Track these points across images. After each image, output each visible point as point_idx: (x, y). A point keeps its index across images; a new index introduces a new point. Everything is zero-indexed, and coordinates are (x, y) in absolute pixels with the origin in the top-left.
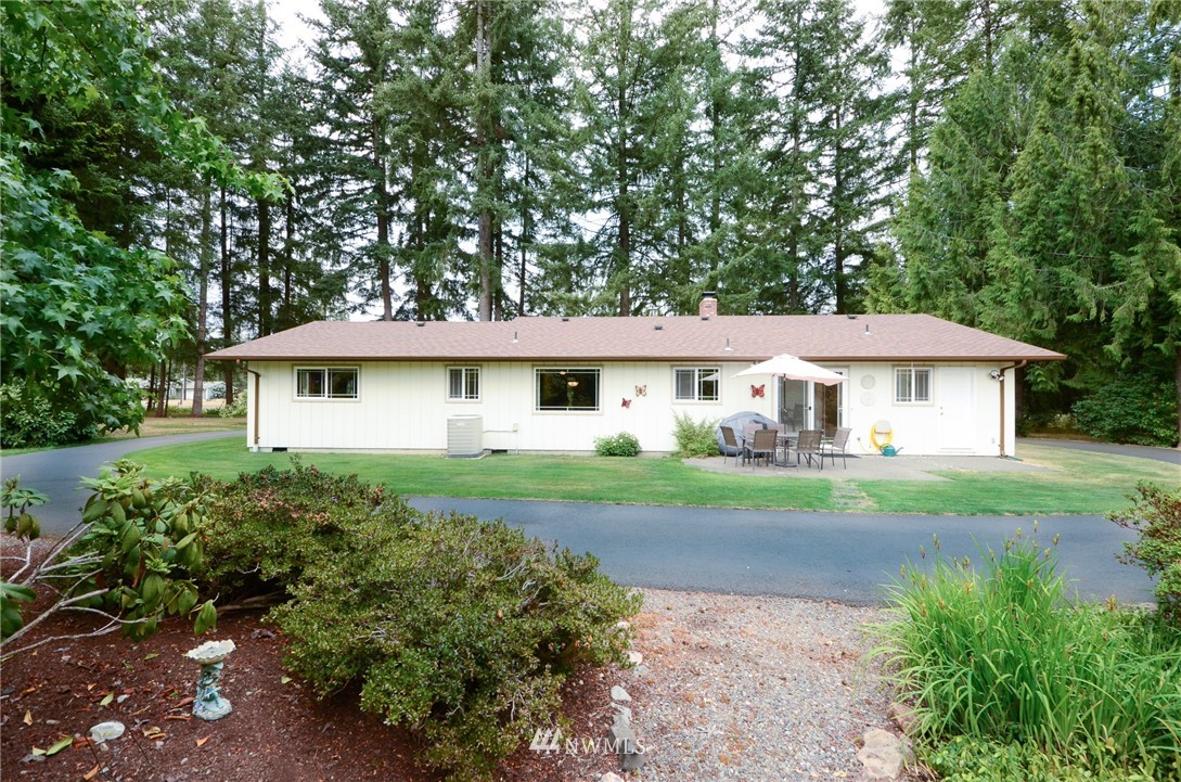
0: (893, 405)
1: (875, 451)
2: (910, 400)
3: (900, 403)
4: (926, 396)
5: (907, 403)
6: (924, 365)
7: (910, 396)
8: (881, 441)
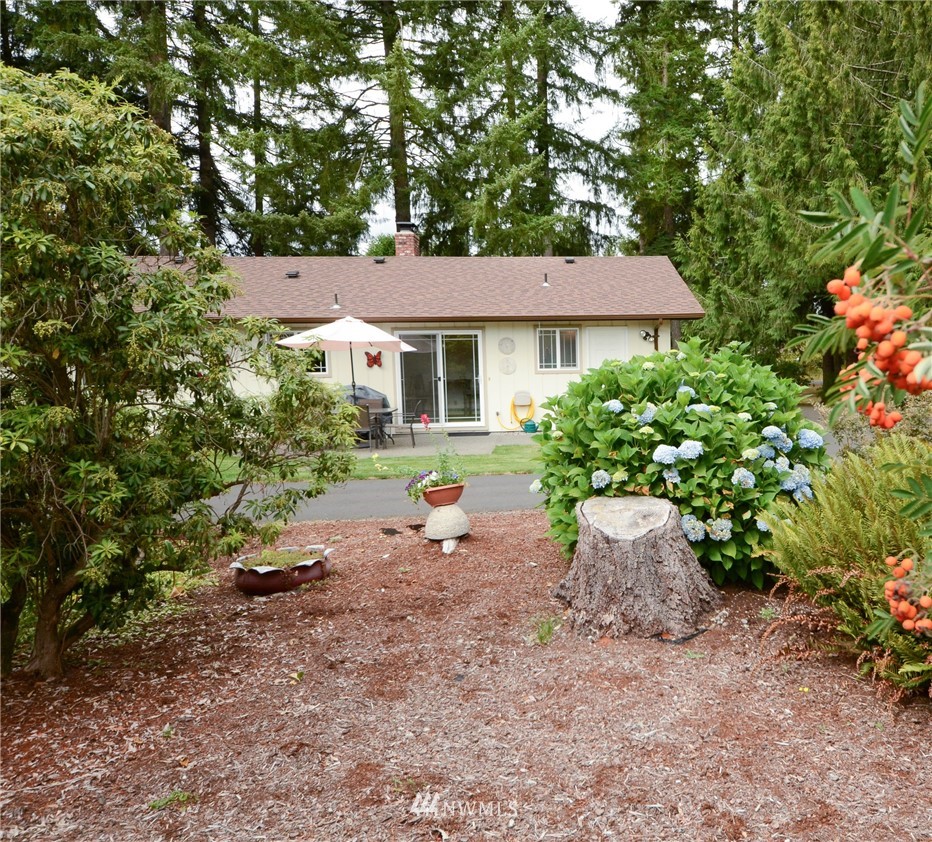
0: (537, 373)
1: (516, 426)
2: (555, 367)
3: (544, 370)
4: (574, 361)
5: (552, 369)
6: (570, 325)
7: (555, 361)
8: (523, 415)
